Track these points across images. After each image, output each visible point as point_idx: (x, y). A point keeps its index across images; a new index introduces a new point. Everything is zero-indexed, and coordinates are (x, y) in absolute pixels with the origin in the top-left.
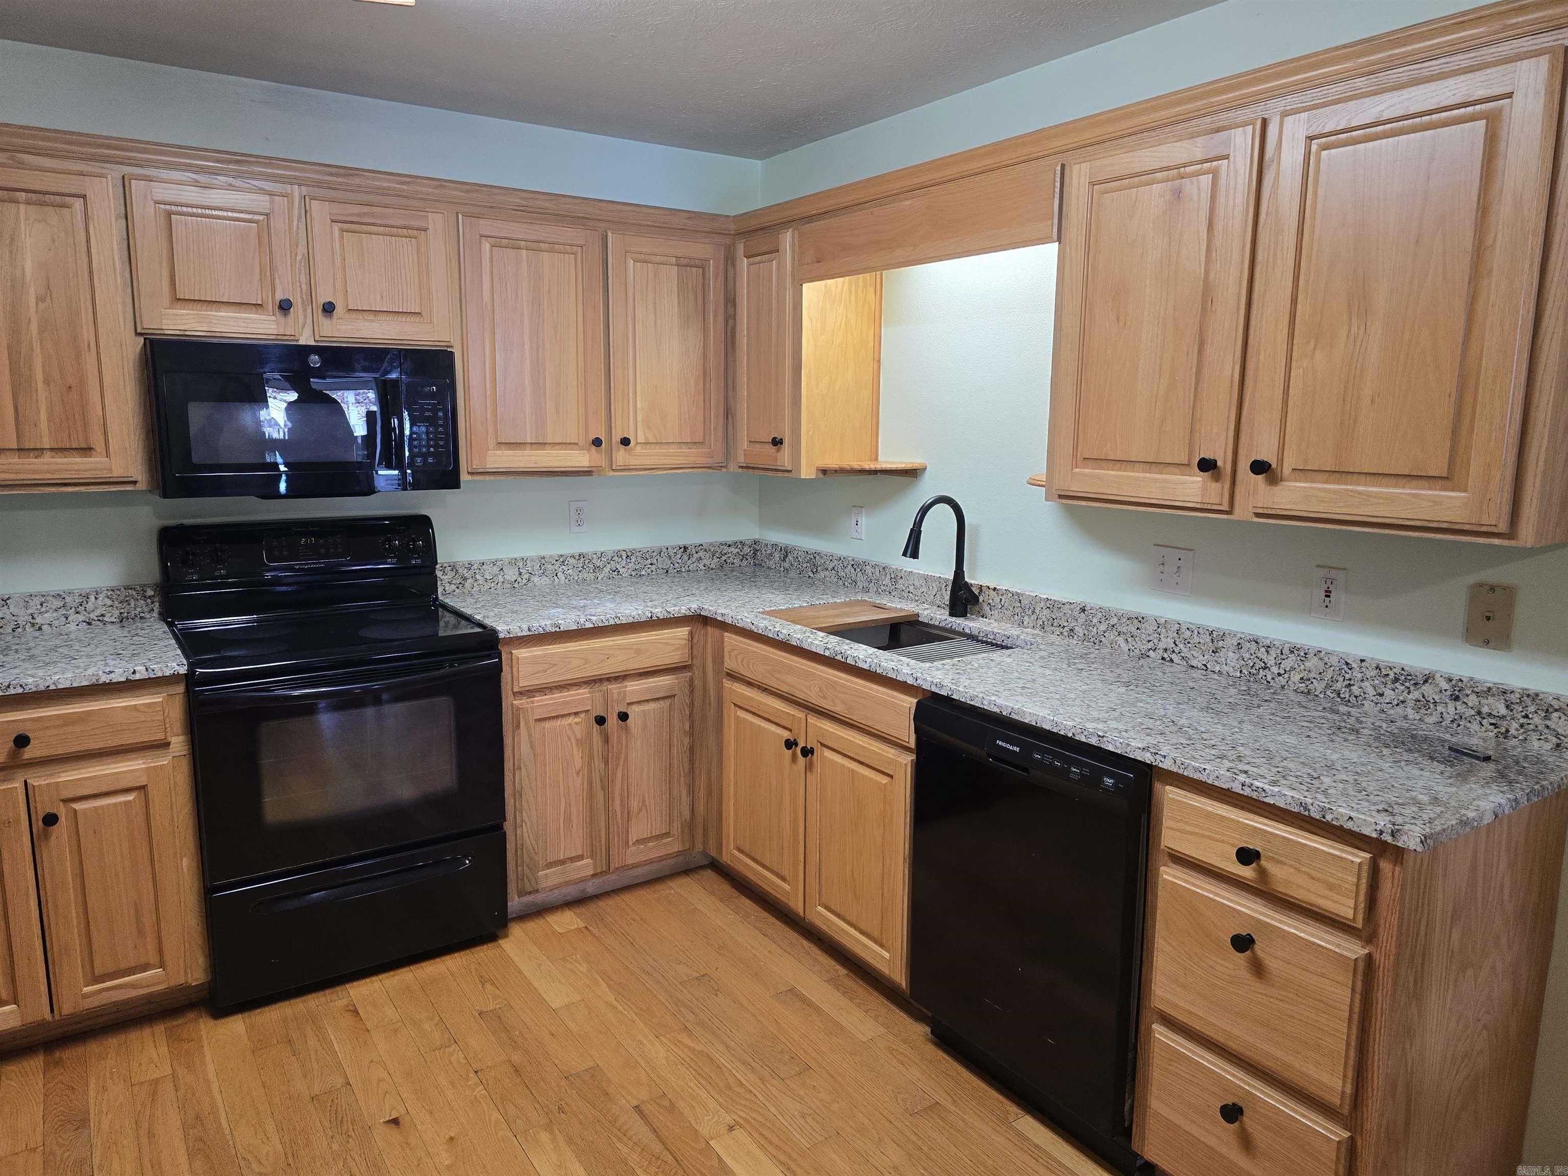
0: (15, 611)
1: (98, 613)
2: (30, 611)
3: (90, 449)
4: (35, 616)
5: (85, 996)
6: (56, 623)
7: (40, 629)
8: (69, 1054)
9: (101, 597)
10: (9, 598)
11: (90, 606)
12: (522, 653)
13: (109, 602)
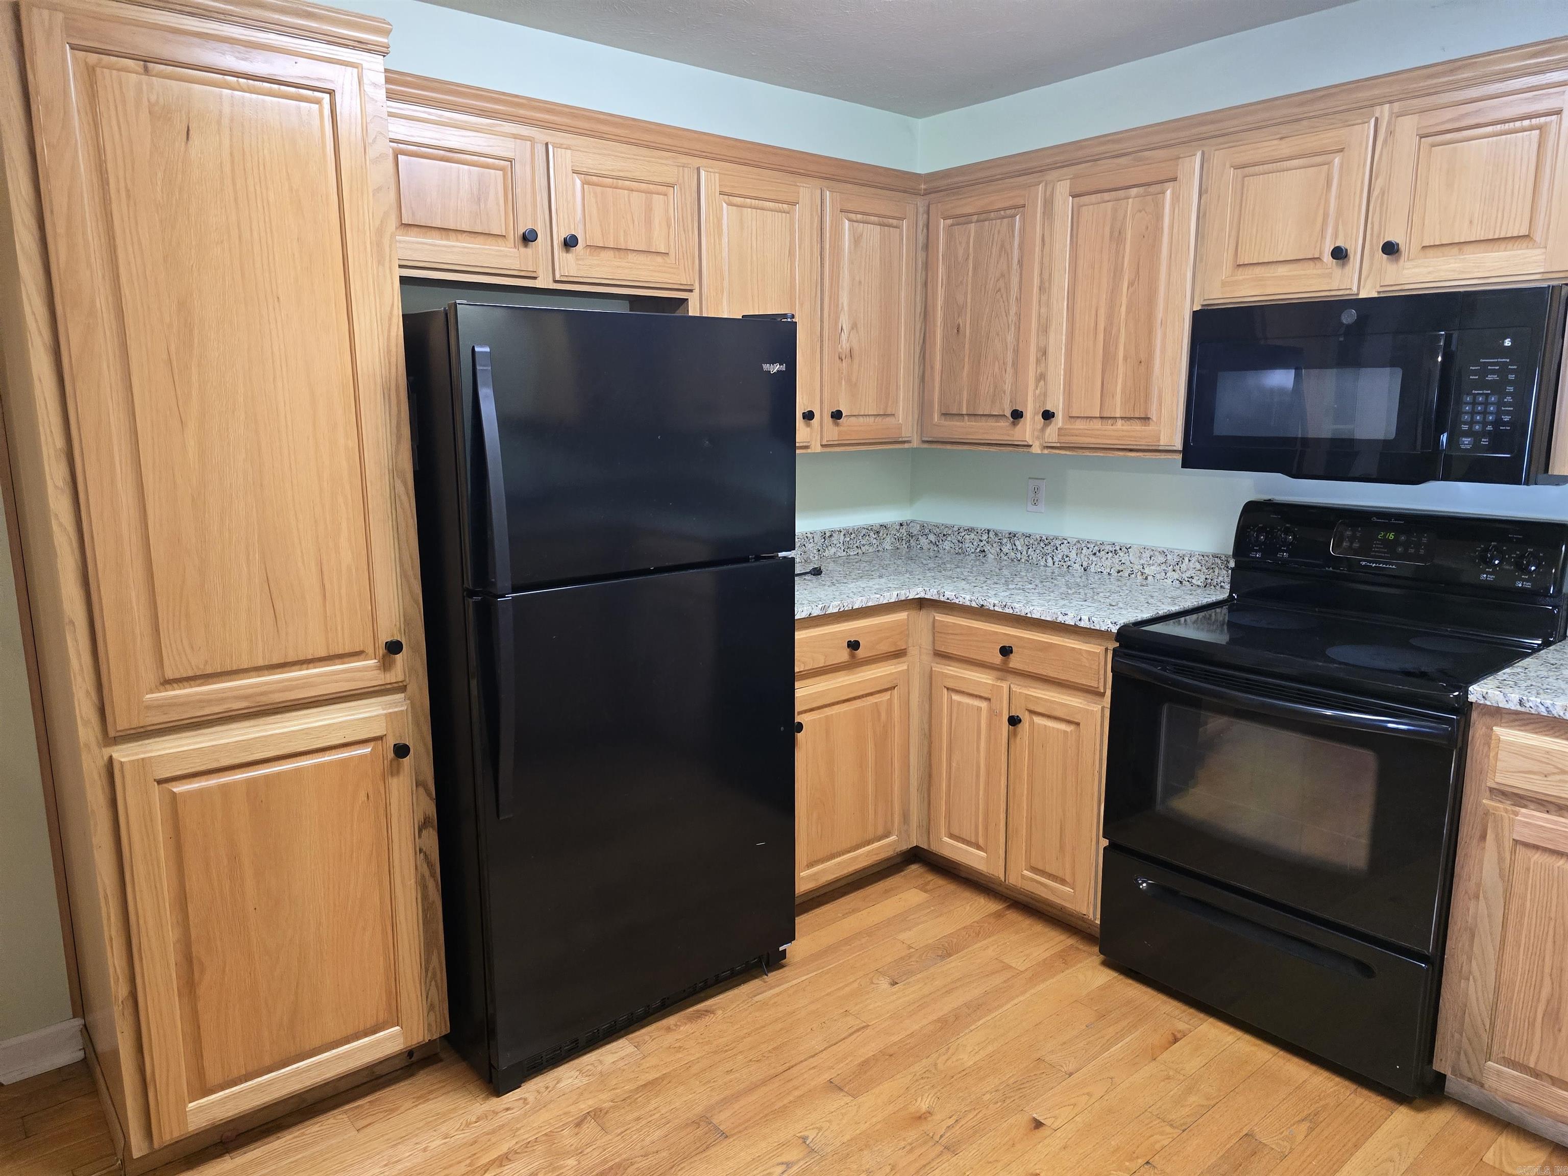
0: (1132, 558)
1: (1188, 574)
2: (1142, 562)
3: (1149, 418)
4: (1145, 566)
5: (1023, 876)
6: (1158, 576)
7: (1146, 578)
8: (1013, 916)
9: (1194, 559)
10: (1130, 548)
11: (1184, 567)
12: (1505, 734)
13: (1198, 566)
